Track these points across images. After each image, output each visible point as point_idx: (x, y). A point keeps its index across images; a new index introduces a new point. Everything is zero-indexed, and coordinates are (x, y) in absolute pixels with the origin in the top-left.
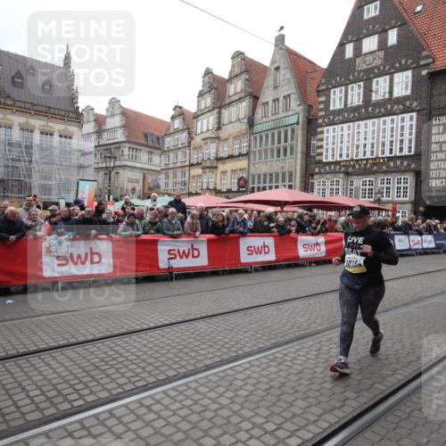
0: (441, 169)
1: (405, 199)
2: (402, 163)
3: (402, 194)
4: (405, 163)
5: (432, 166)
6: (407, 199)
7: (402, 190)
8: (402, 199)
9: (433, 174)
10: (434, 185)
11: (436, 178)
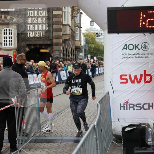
0: (35, 23)
1: (10, 46)
2: (6, 17)
3: (8, 43)
4: (9, 17)
5: (29, 20)
6: (12, 47)
7: (8, 39)
8: (8, 46)
9: (30, 27)
10: (31, 36)
11: (32, 31)
